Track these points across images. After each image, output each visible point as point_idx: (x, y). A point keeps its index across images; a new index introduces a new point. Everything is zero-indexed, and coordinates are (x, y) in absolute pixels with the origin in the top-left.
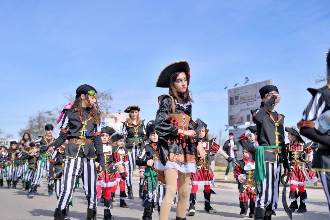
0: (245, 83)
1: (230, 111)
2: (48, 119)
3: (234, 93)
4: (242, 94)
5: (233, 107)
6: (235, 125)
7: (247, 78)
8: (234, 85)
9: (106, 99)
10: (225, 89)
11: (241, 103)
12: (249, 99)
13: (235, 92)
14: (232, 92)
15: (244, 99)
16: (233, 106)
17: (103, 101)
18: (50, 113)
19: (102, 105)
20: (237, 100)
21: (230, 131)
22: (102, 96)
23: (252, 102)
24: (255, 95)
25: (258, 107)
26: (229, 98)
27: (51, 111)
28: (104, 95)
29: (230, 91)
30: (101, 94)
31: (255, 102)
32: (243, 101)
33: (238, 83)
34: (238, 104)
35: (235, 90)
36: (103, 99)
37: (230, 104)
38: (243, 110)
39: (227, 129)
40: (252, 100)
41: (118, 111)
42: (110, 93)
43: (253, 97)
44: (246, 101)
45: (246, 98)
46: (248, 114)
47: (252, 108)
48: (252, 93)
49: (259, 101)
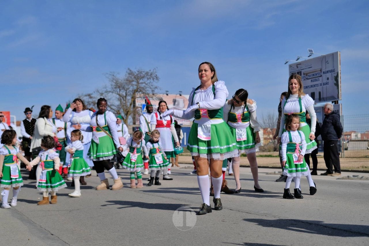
0: (309, 57)
2: (88, 102)
3: (296, 68)
4: (306, 69)
7: (311, 51)
8: (296, 59)
9: (152, 79)
10: (285, 64)
11: (304, 80)
12: (313, 75)
14: (293, 68)
15: (308, 74)
17: (149, 81)
18: (90, 96)
19: (147, 86)
22: (147, 75)
23: (317, 78)
24: (320, 69)
25: (324, 83)
27: (92, 94)
28: (149, 74)
29: (291, 66)
30: (145, 74)
31: (320, 78)
32: (307, 77)
35: (298, 65)
36: (148, 79)
38: (307, 87)
40: (317, 76)
41: (166, 92)
42: (156, 72)
43: (318, 72)
44: (310, 78)
45: (310, 74)
46: (312, 91)
47: (317, 85)
48: (316, 67)
49: (325, 76)
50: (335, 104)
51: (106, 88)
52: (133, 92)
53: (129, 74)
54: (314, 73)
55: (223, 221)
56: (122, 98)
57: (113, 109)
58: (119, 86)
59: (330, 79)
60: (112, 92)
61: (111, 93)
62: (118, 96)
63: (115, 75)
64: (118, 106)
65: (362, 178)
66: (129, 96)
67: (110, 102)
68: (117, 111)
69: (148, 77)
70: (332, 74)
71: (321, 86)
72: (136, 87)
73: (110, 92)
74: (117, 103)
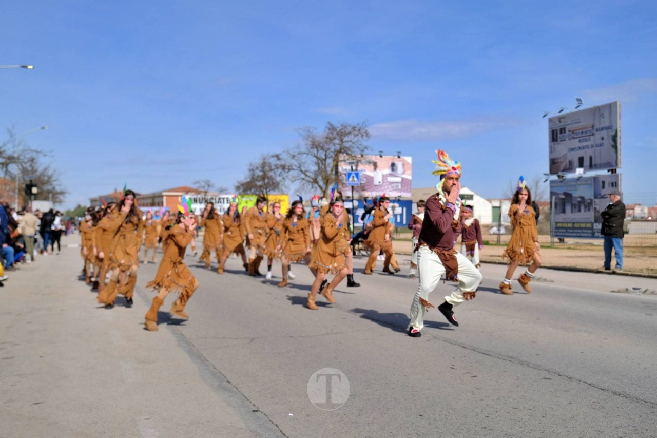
0: (576, 108)
1: (552, 151)
2: (276, 165)
3: (557, 122)
4: (572, 124)
5: (556, 146)
6: (560, 173)
7: (579, 100)
8: (559, 111)
9: (360, 136)
10: (544, 117)
11: (569, 139)
12: (582, 133)
13: (560, 121)
14: (554, 122)
15: (575, 132)
16: (556, 143)
17: (356, 139)
18: (279, 157)
19: (353, 145)
20: (563, 134)
21: (552, 182)
22: (354, 130)
23: (587, 137)
24: (591, 125)
25: (596, 144)
26: (550, 132)
27: (281, 154)
28: (357, 129)
29: (552, 121)
30: (352, 128)
31: (592, 137)
32: (573, 135)
33: (565, 108)
34: (565, 140)
35: (560, 119)
36: (355, 136)
37: (551, 140)
38: (573, 149)
39: (546, 180)
40: (587, 134)
41: (379, 153)
42: (366, 126)
43: (589, 129)
44: (578, 136)
45: (578, 131)
46: (581, 155)
47: (587, 147)
48: (586, 122)
49: (598, 135)
50: (612, 173)
51: (299, 148)
52: (335, 153)
53: (329, 129)
54: (583, 130)
55: (452, 368)
56: (321, 162)
57: (309, 176)
58: (316, 145)
59: (605, 139)
60: (308, 154)
61: (305, 155)
62: (315, 159)
63: (311, 130)
64: (315, 172)
65: (646, 291)
66: (329, 158)
67: (304, 167)
68: (312, 179)
69: (356, 133)
70: (608, 133)
71: (593, 149)
72: (339, 146)
73: (304, 153)
74: (314, 168)
